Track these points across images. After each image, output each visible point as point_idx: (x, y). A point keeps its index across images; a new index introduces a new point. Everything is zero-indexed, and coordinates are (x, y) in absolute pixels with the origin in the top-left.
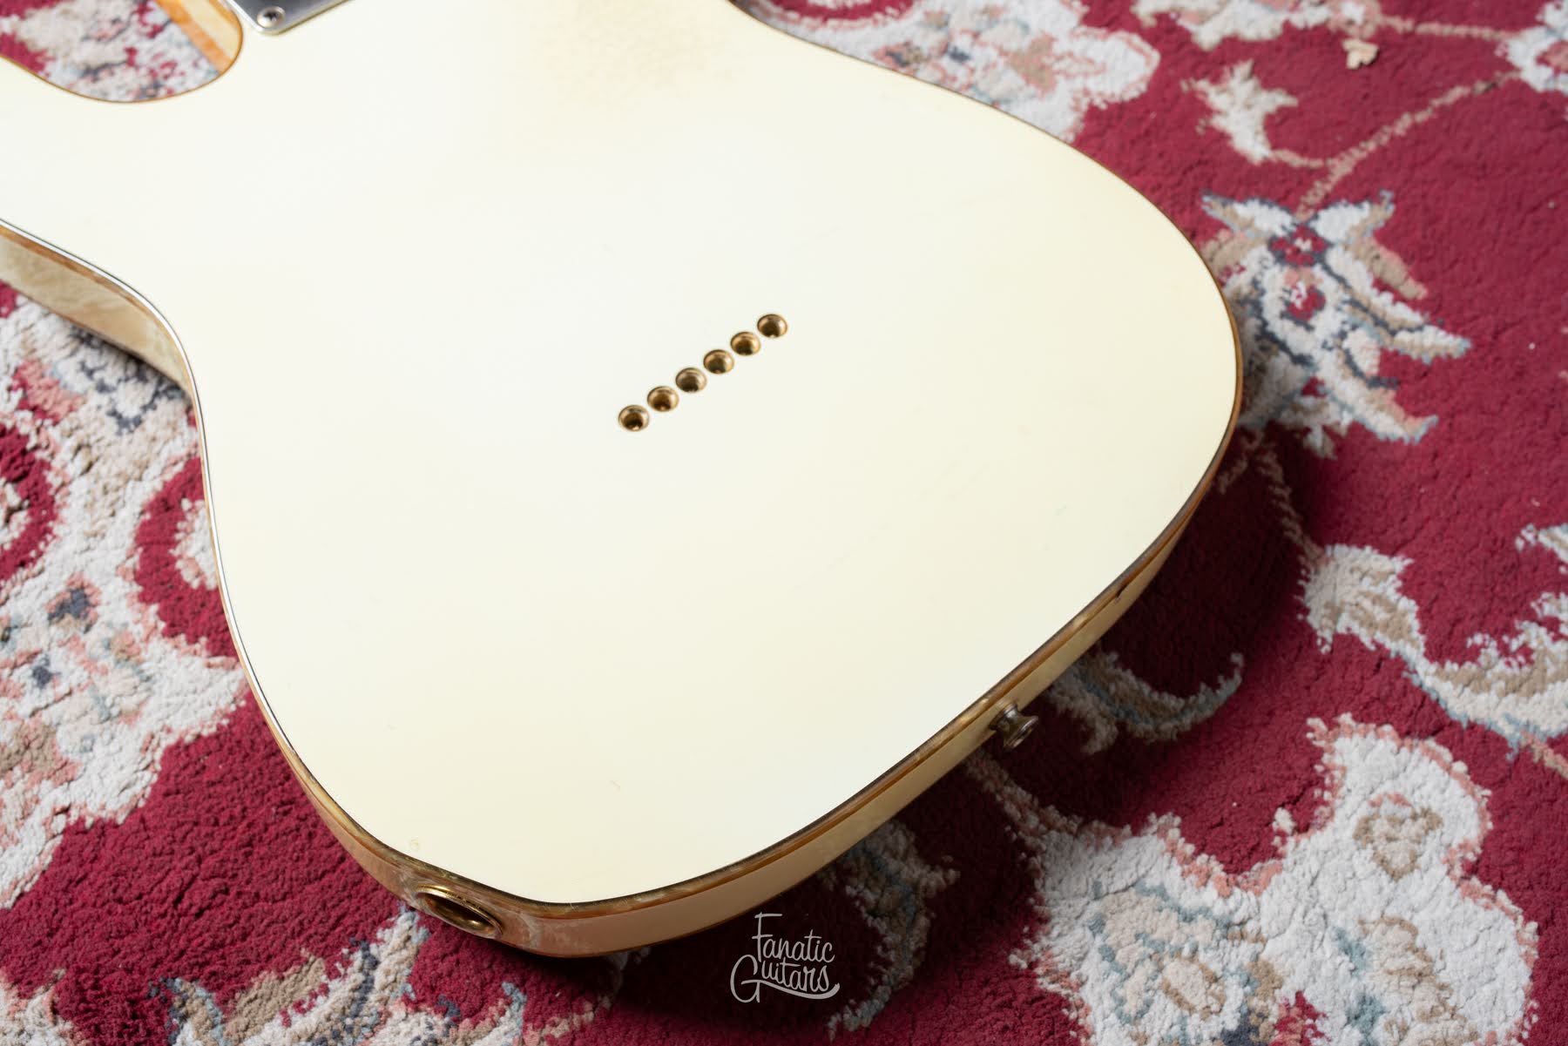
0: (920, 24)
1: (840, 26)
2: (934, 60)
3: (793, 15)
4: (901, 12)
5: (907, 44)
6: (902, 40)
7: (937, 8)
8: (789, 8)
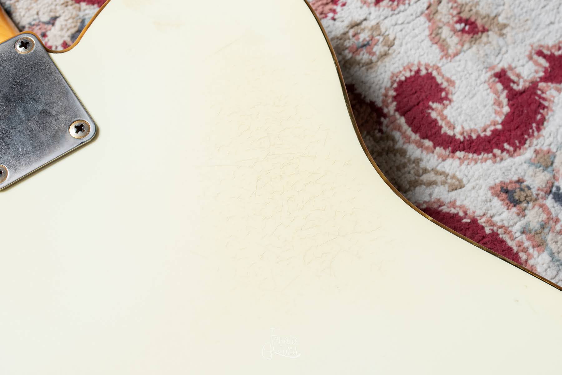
0: (531, 162)
1: (465, 158)
2: (540, 201)
3: (428, 143)
4: (516, 148)
5: (520, 181)
6: (515, 178)
7: (545, 148)
8: (425, 136)
